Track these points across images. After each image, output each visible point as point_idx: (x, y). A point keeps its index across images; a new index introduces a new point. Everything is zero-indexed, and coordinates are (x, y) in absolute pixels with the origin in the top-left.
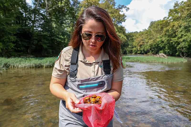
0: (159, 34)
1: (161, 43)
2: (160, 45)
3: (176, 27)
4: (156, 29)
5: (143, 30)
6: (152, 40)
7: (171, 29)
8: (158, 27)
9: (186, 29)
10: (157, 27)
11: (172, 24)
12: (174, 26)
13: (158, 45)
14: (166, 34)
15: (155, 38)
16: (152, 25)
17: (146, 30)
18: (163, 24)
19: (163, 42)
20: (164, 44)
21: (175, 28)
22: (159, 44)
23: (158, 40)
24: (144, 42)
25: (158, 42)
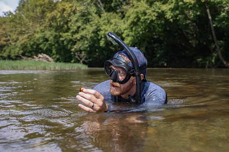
0: (38, 25)
1: (44, 41)
2: (41, 46)
3: (69, 12)
4: (32, 14)
5: (5, 14)
6: (26, 36)
7: (59, 14)
8: (35, 11)
9: (84, 18)
10: (33, 11)
11: (60, 7)
12: (64, 10)
13: (38, 45)
14: (51, 26)
15: (31, 32)
16: (23, 6)
17: (11, 13)
18: (44, 4)
19: (47, 40)
20: (49, 44)
21: (66, 14)
22: (40, 44)
23: (37, 36)
24: (9, 40)
25: (38, 40)
